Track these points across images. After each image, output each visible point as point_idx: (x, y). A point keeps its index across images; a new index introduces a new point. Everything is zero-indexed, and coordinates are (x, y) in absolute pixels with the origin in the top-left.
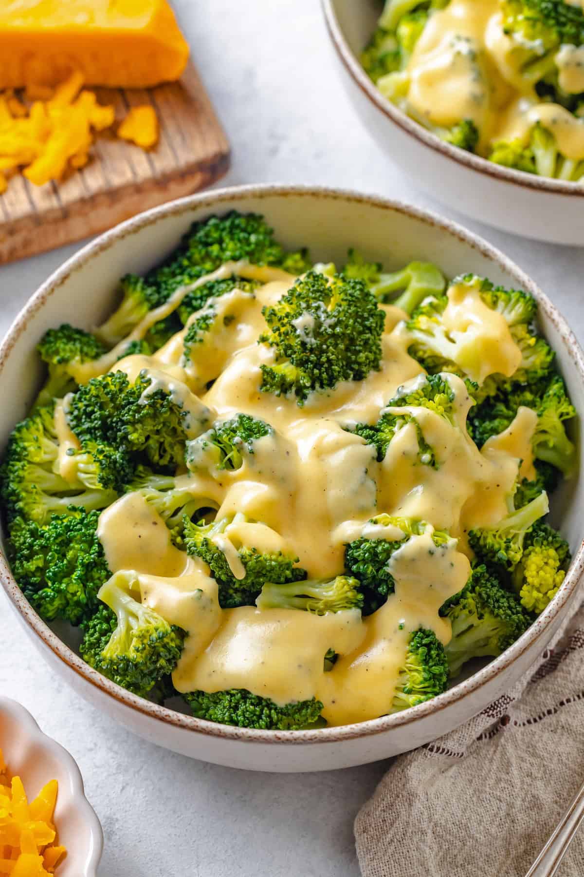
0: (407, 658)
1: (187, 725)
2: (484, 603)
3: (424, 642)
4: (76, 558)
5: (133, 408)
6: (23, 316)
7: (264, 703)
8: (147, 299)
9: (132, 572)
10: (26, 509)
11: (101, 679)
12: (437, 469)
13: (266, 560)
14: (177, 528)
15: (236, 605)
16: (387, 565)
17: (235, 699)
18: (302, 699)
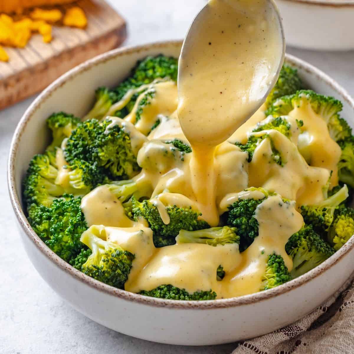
0: (266, 271)
1: (135, 299)
2: (312, 243)
3: (276, 260)
4: (68, 220)
5: (101, 136)
6: (39, 100)
7: (181, 292)
8: (111, 98)
9: (102, 226)
10: (39, 201)
11: (83, 275)
12: (282, 166)
13: (182, 211)
14: (128, 208)
15: (163, 246)
16: (254, 214)
17: (163, 291)
18: (204, 290)
